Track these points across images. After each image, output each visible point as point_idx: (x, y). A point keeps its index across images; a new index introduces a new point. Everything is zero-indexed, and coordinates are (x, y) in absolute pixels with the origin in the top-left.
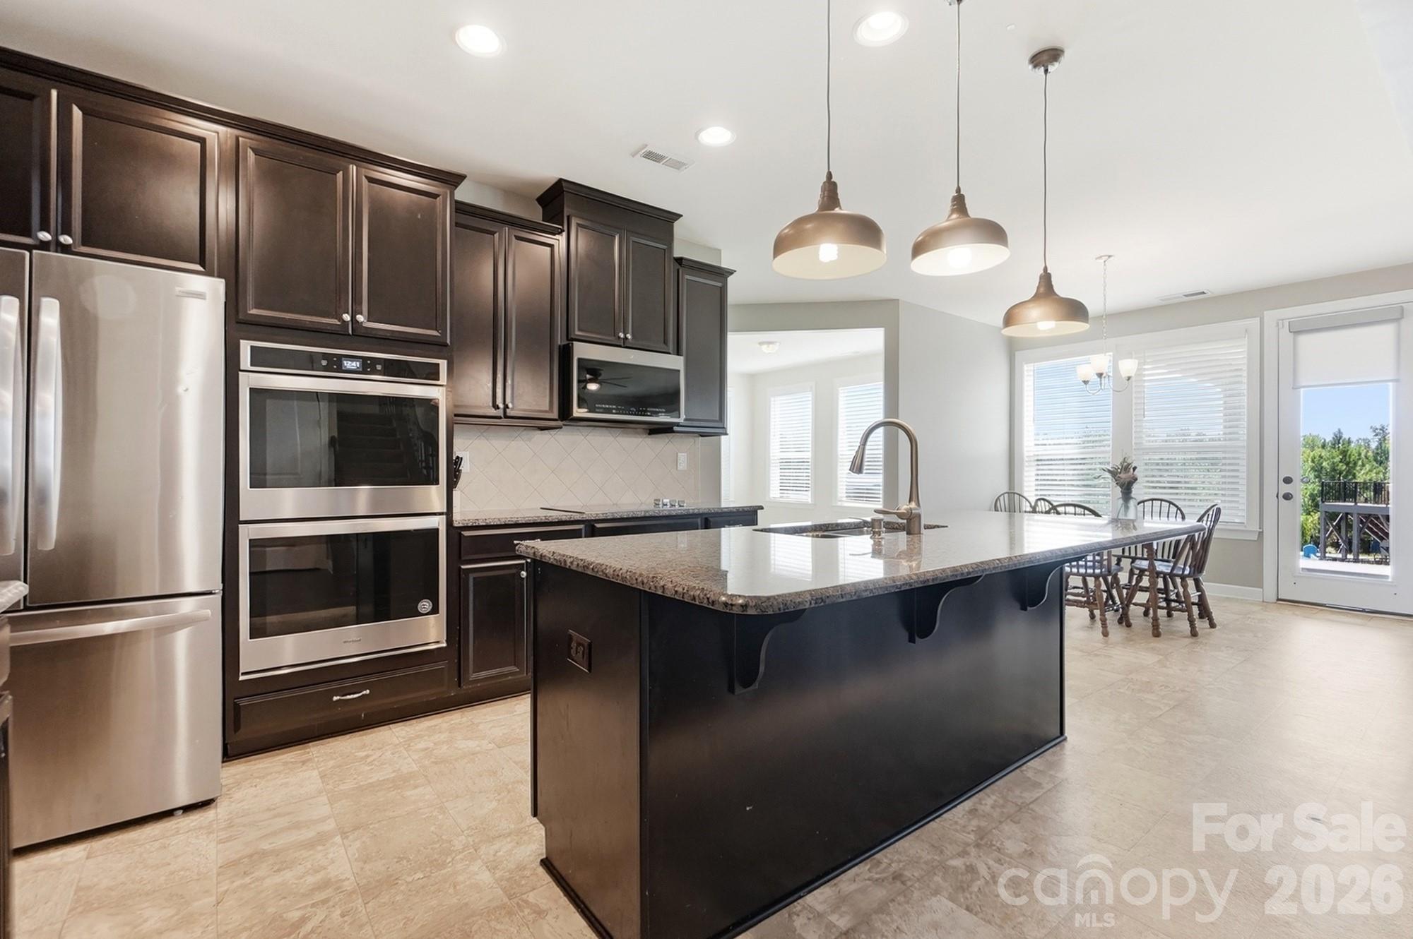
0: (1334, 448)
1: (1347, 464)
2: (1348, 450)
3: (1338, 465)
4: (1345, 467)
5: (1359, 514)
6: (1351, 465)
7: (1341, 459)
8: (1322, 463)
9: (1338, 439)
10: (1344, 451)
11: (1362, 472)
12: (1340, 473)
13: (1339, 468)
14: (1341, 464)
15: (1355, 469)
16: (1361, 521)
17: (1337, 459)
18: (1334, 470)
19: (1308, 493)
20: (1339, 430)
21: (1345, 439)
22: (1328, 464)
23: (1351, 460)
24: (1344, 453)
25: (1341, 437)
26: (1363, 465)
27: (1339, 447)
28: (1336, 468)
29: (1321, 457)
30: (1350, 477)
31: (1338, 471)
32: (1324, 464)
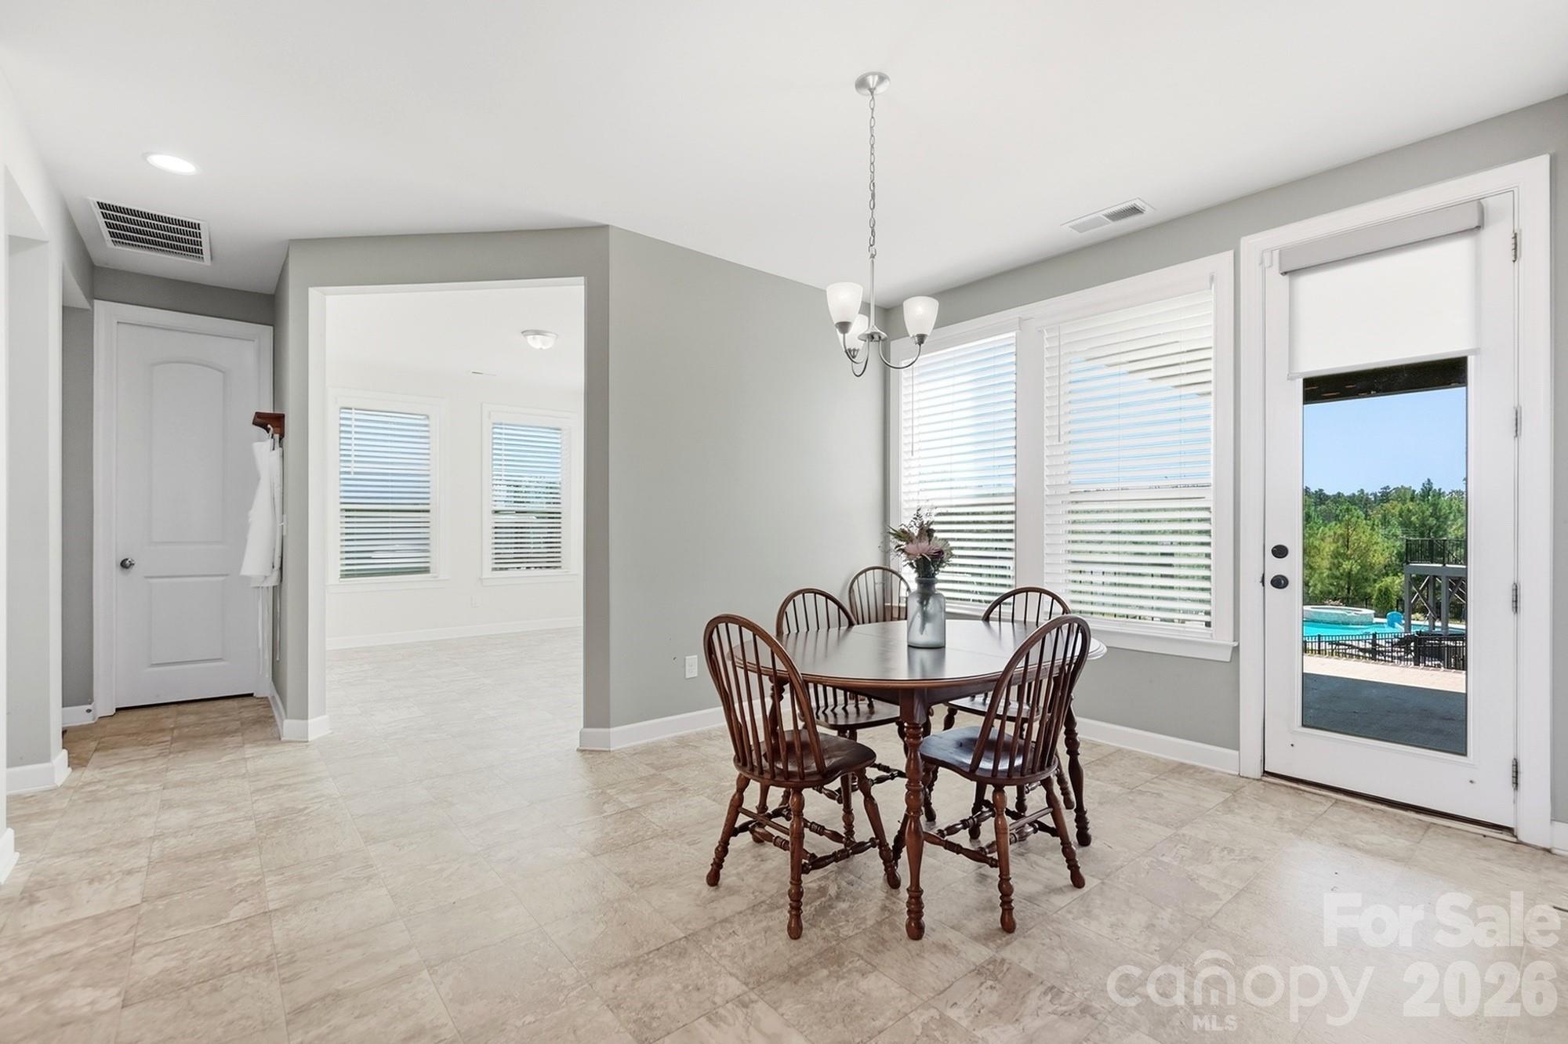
0: (1424, 501)
1: (1438, 519)
2: (1438, 504)
3: (1428, 520)
4: (1435, 522)
5: (1447, 577)
6: (1441, 520)
7: (1432, 513)
8: (1410, 518)
9: (1427, 490)
10: (1434, 504)
11: (1454, 527)
12: (1430, 528)
13: (1429, 522)
14: (1431, 519)
15: (1445, 524)
16: (1451, 586)
17: (1428, 513)
18: (1423, 525)
19: (1395, 552)
20: (1429, 480)
21: (1435, 490)
22: (1417, 518)
23: (1442, 514)
24: (1435, 505)
25: (1430, 490)
26: (1455, 519)
27: (1428, 500)
28: (1426, 523)
29: (1409, 511)
30: (1441, 533)
31: (1428, 527)
32: (1413, 518)
